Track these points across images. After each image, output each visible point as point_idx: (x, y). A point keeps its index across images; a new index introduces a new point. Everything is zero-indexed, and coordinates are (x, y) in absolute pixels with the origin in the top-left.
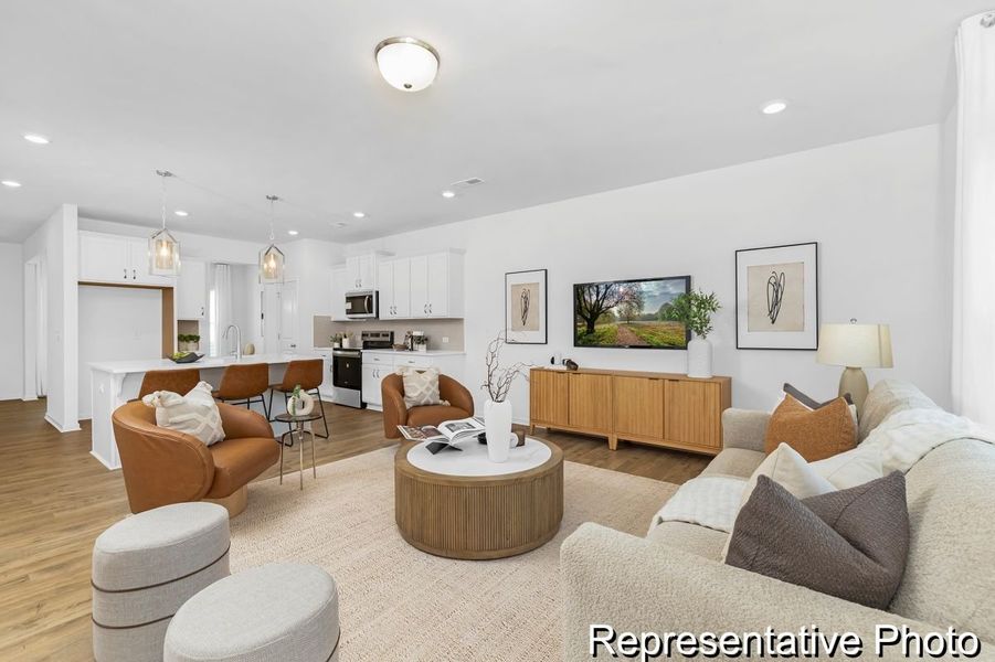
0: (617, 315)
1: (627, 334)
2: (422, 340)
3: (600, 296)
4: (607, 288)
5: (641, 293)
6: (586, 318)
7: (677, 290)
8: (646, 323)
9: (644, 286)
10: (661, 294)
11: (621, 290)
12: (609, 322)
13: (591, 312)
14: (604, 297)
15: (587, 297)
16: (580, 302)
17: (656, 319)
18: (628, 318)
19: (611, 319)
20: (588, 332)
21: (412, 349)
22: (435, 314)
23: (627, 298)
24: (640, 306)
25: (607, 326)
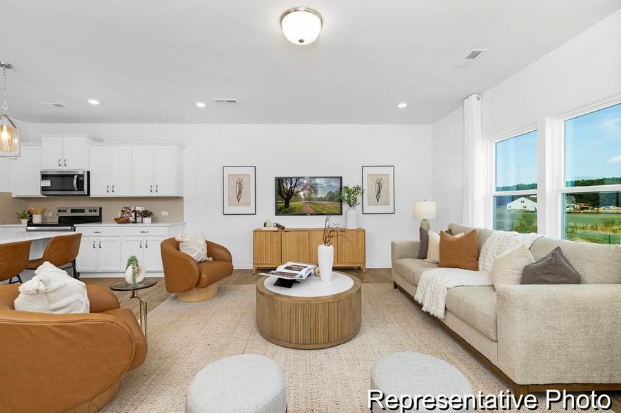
0: (303, 197)
1: (309, 208)
2: (146, 214)
3: (293, 185)
4: (297, 180)
5: (316, 184)
6: (284, 198)
7: (336, 184)
8: (319, 202)
9: (318, 181)
10: (328, 186)
11: (305, 182)
12: (298, 201)
13: (287, 194)
14: (295, 186)
15: (284, 185)
16: (280, 188)
17: (325, 200)
18: (309, 199)
19: (299, 199)
20: (285, 207)
21: (135, 222)
22: (161, 193)
23: (308, 187)
24: (316, 192)
25: (297, 203)
